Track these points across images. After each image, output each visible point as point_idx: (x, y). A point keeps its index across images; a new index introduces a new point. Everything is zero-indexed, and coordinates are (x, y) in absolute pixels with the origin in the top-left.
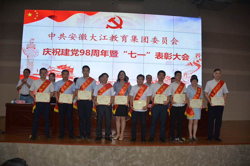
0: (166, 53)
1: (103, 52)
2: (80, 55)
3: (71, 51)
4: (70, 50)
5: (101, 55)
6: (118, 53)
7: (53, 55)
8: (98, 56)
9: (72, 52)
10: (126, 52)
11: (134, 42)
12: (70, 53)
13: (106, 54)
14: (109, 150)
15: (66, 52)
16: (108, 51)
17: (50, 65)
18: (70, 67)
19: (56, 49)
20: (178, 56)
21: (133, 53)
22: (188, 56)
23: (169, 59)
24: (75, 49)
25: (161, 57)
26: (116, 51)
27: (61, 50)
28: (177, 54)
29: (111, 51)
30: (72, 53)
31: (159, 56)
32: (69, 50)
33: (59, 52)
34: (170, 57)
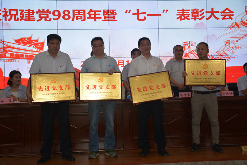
0: (195, 9)
1: (91, 13)
2: (54, 19)
3: (37, 12)
4: (35, 11)
5: (88, 18)
6: (116, 14)
7: (6, 20)
8: (84, 20)
9: (40, 15)
10: (130, 12)
12: (36, 16)
13: (97, 16)
15: (29, 14)
16: (100, 11)
17: (2, 39)
18: (37, 41)
19: (10, 10)
20: (215, 14)
21: (140, 12)
22: (231, 12)
23: (200, 19)
24: (43, 10)
25: (186, 16)
26: (113, 10)
27: (19, 12)
28: (212, 9)
29: (104, 10)
30: (40, 16)
31: (183, 15)
32: (33, 11)
33: (15, 15)
34: (201, 15)
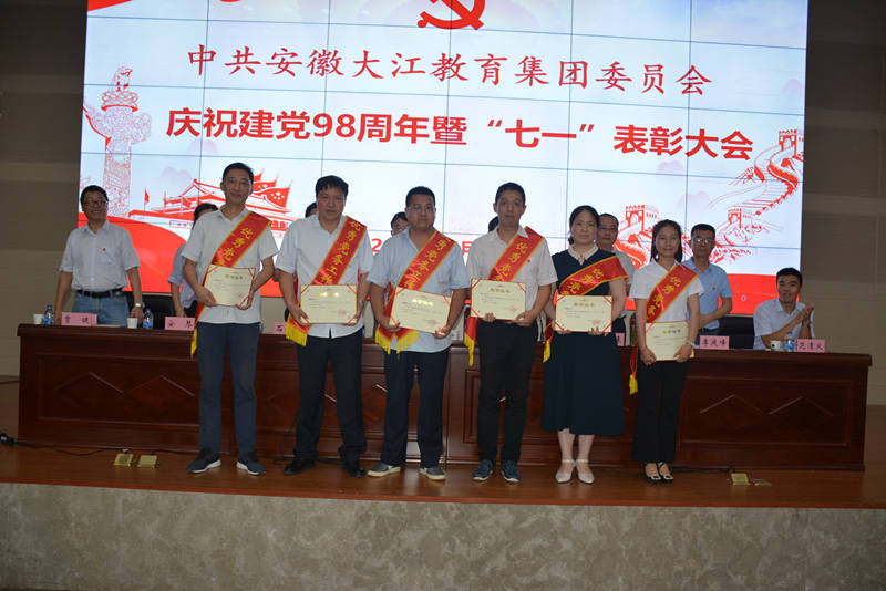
0: (660, 129)
1: (406, 123)
2: (316, 135)
3: (279, 118)
4: (275, 115)
5: (396, 135)
6: (465, 129)
7: (209, 135)
8: (388, 138)
9: (284, 124)
10: (499, 124)
11: (531, 84)
12: (276, 127)
13: (419, 131)
14: (439, 521)
15: (260, 122)
16: (427, 120)
17: (197, 178)
18: (273, 184)
19: (220, 113)
20: (707, 142)
21: (524, 126)
22: (745, 141)
23: (672, 153)
24: (294, 113)
25: (637, 143)
26: (458, 119)
27: (239, 117)
28: (702, 131)
29: (436, 118)
30: (284, 128)
31: (631, 140)
32: (270, 114)
33: (229, 124)
34: (673, 143)
